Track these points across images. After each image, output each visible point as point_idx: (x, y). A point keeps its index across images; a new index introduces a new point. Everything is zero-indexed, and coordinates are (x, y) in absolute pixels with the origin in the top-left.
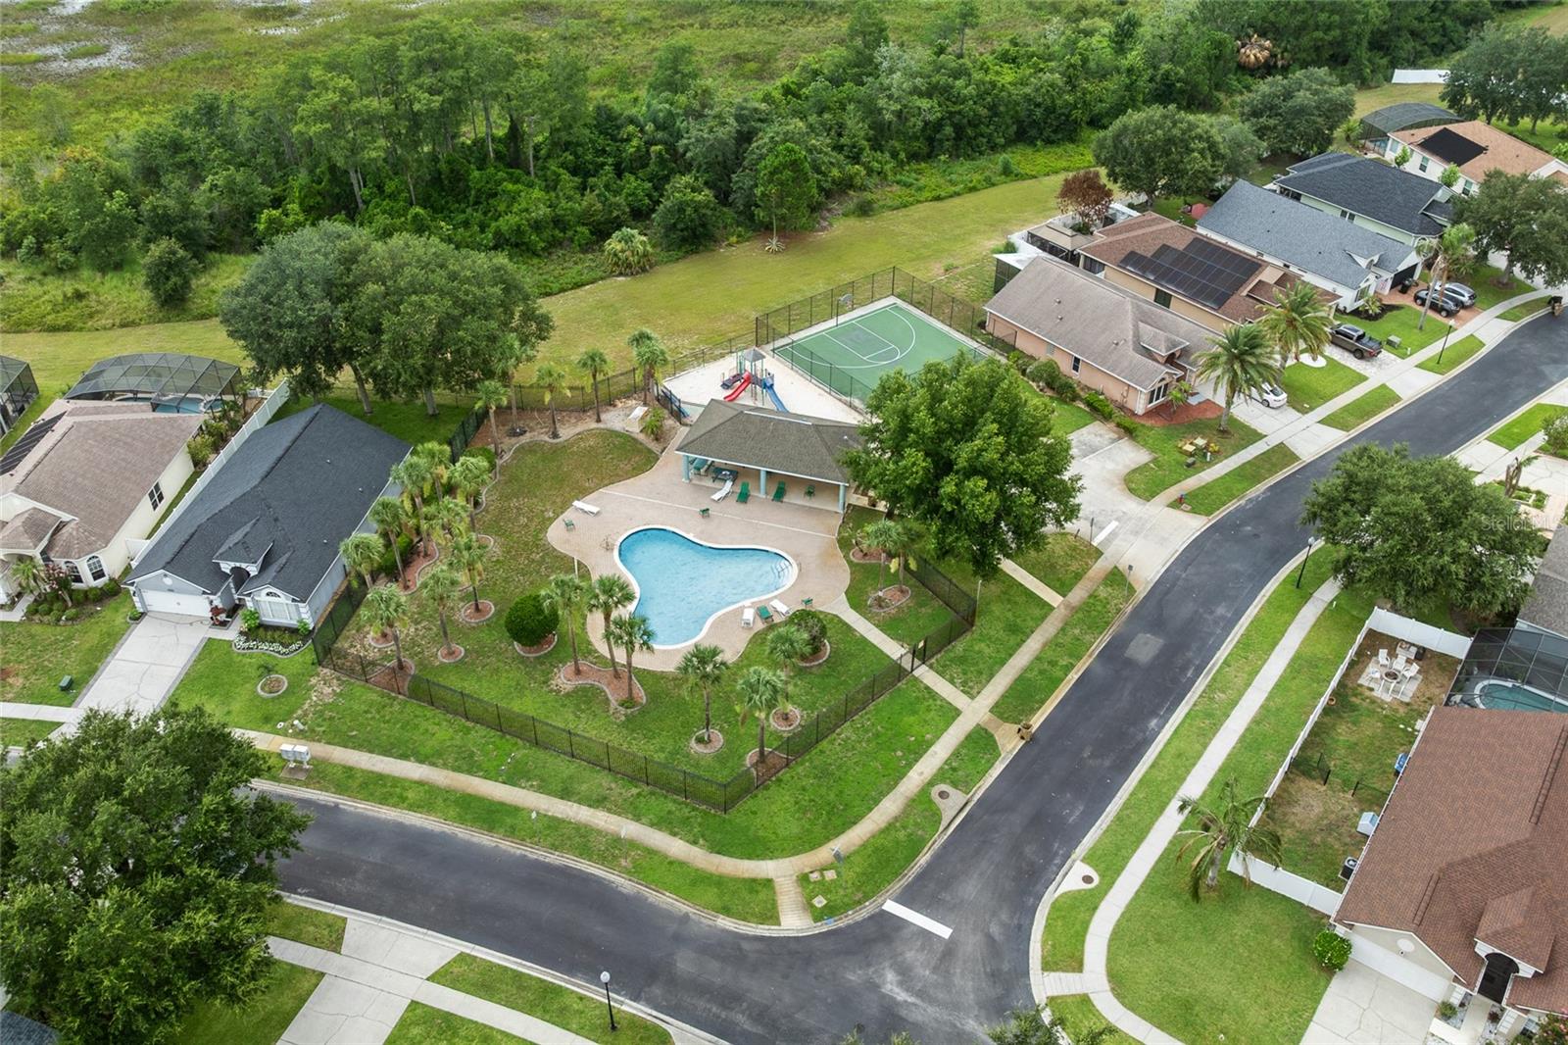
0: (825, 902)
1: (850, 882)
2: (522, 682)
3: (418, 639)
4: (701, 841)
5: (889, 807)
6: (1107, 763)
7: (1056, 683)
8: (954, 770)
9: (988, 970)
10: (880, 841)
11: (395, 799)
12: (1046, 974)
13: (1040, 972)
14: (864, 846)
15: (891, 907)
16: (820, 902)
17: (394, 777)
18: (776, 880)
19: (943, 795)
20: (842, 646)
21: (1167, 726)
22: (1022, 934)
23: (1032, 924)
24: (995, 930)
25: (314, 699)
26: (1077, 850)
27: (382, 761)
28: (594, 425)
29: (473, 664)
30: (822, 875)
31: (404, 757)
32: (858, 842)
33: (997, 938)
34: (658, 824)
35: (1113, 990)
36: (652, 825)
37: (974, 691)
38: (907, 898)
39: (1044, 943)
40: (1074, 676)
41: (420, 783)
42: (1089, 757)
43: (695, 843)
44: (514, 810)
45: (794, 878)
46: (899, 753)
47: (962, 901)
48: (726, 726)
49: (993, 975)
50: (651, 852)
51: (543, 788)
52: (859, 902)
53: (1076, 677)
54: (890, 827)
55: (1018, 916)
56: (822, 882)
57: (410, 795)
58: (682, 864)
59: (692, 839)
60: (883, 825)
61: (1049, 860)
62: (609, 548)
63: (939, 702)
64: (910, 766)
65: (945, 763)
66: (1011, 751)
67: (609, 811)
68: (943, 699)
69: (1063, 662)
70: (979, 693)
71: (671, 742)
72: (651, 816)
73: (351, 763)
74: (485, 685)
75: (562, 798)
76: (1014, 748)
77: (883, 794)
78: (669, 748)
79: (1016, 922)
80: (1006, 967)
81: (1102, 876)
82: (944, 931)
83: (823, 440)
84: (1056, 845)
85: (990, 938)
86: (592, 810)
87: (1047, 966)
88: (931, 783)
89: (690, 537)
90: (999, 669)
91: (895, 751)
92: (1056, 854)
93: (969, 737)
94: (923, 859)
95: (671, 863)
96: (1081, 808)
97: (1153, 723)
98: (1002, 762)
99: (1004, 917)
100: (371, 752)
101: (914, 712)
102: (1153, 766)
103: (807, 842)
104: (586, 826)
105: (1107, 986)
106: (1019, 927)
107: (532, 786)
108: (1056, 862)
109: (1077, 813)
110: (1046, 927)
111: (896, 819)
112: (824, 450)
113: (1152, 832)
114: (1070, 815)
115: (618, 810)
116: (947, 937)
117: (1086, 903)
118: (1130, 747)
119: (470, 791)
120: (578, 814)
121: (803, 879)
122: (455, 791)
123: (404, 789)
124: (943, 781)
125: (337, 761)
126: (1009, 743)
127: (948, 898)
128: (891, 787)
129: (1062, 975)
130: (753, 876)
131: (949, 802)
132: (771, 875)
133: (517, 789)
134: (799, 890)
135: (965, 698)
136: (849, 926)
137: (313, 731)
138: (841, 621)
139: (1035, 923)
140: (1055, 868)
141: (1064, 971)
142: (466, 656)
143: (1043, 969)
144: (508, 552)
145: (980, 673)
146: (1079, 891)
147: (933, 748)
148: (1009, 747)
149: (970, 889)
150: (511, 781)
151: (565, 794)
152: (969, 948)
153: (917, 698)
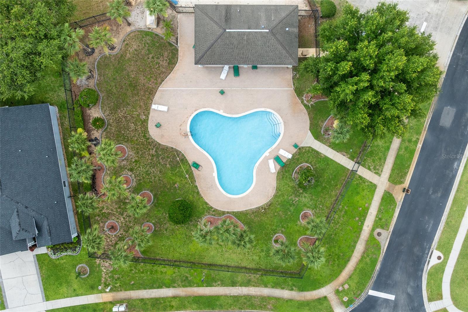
0: (347, 299)
1: (354, 288)
2: (187, 234)
3: (128, 223)
4: (294, 288)
5: (360, 247)
6: (439, 195)
7: (412, 152)
8: (380, 219)
9: (410, 308)
10: (361, 266)
11: (169, 308)
12: (430, 303)
13: (428, 303)
14: (355, 270)
15: (372, 293)
16: (346, 299)
17: (163, 298)
18: (328, 296)
19: (379, 234)
20: (317, 165)
21: (461, 164)
22: (419, 289)
23: (422, 283)
24: (410, 290)
25: (104, 270)
26: (433, 244)
27: (152, 292)
28: (129, 29)
29: (160, 230)
30: (343, 287)
31: (160, 287)
32: (352, 269)
33: (411, 294)
34: (276, 285)
35: (454, 304)
36: (273, 287)
37: (380, 172)
38: (376, 288)
39: (427, 290)
40: (420, 146)
41: (174, 297)
42: (432, 194)
43: (292, 290)
44: (217, 298)
45: (334, 293)
46: (357, 219)
47: (396, 282)
48: (283, 229)
49: (412, 310)
50: (278, 299)
51: (223, 284)
52: (359, 295)
53: (421, 146)
54: (363, 257)
55: (416, 281)
56: (344, 290)
57: (173, 303)
58: (291, 300)
59: (290, 288)
60: (360, 258)
61: (423, 253)
62: (186, 135)
63: (367, 184)
64: (363, 223)
65: (376, 217)
66: (401, 200)
67: (254, 286)
68: (368, 181)
69: (414, 139)
70: (382, 171)
71: (264, 246)
72: (271, 283)
73: (141, 297)
74: (173, 240)
75: (233, 286)
76: (401, 198)
77: (356, 242)
78: (265, 249)
79: (416, 284)
80: (416, 304)
81: (444, 255)
82: (392, 297)
83: (278, 40)
84: (425, 244)
85: (408, 294)
86: (247, 288)
87: (430, 300)
88: (373, 230)
89: (221, 112)
90: (388, 153)
91: (355, 218)
92: (426, 248)
93: (383, 199)
94: (378, 267)
95: (287, 301)
96: (432, 222)
97: (456, 164)
98: (398, 208)
99: (412, 284)
100: (145, 289)
101: (358, 193)
102: (457, 191)
103: (334, 276)
104: (248, 295)
105: (451, 303)
106: (418, 286)
107: (218, 284)
108: (426, 252)
109: (431, 225)
110: (427, 284)
111: (364, 252)
112: (280, 47)
113: (461, 227)
114: (428, 227)
115: (257, 285)
116: (394, 299)
117: (439, 269)
118: (448, 182)
119: (195, 294)
120: (242, 291)
121: (337, 292)
122: (190, 297)
123: (170, 302)
124: (377, 227)
125: (135, 298)
126: (400, 197)
127: (391, 282)
128: (358, 237)
129: (435, 302)
130: (319, 297)
131: (382, 237)
132: (325, 294)
133: (213, 288)
134: (337, 297)
135: (376, 176)
136: (359, 306)
137: (115, 287)
138: (313, 150)
139: (423, 282)
140: (426, 255)
141: (436, 301)
142: (155, 228)
143: (428, 302)
144: (138, 153)
145: (380, 159)
146: (437, 264)
147: (370, 211)
148: (400, 198)
149: (398, 276)
150: (209, 285)
151: (233, 284)
152: (402, 301)
153: (357, 184)
